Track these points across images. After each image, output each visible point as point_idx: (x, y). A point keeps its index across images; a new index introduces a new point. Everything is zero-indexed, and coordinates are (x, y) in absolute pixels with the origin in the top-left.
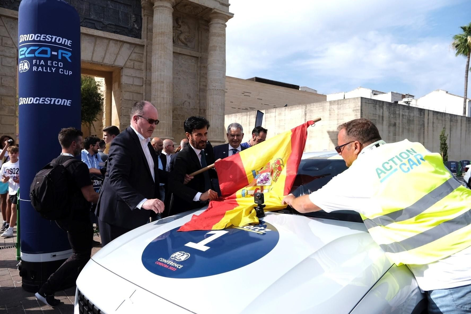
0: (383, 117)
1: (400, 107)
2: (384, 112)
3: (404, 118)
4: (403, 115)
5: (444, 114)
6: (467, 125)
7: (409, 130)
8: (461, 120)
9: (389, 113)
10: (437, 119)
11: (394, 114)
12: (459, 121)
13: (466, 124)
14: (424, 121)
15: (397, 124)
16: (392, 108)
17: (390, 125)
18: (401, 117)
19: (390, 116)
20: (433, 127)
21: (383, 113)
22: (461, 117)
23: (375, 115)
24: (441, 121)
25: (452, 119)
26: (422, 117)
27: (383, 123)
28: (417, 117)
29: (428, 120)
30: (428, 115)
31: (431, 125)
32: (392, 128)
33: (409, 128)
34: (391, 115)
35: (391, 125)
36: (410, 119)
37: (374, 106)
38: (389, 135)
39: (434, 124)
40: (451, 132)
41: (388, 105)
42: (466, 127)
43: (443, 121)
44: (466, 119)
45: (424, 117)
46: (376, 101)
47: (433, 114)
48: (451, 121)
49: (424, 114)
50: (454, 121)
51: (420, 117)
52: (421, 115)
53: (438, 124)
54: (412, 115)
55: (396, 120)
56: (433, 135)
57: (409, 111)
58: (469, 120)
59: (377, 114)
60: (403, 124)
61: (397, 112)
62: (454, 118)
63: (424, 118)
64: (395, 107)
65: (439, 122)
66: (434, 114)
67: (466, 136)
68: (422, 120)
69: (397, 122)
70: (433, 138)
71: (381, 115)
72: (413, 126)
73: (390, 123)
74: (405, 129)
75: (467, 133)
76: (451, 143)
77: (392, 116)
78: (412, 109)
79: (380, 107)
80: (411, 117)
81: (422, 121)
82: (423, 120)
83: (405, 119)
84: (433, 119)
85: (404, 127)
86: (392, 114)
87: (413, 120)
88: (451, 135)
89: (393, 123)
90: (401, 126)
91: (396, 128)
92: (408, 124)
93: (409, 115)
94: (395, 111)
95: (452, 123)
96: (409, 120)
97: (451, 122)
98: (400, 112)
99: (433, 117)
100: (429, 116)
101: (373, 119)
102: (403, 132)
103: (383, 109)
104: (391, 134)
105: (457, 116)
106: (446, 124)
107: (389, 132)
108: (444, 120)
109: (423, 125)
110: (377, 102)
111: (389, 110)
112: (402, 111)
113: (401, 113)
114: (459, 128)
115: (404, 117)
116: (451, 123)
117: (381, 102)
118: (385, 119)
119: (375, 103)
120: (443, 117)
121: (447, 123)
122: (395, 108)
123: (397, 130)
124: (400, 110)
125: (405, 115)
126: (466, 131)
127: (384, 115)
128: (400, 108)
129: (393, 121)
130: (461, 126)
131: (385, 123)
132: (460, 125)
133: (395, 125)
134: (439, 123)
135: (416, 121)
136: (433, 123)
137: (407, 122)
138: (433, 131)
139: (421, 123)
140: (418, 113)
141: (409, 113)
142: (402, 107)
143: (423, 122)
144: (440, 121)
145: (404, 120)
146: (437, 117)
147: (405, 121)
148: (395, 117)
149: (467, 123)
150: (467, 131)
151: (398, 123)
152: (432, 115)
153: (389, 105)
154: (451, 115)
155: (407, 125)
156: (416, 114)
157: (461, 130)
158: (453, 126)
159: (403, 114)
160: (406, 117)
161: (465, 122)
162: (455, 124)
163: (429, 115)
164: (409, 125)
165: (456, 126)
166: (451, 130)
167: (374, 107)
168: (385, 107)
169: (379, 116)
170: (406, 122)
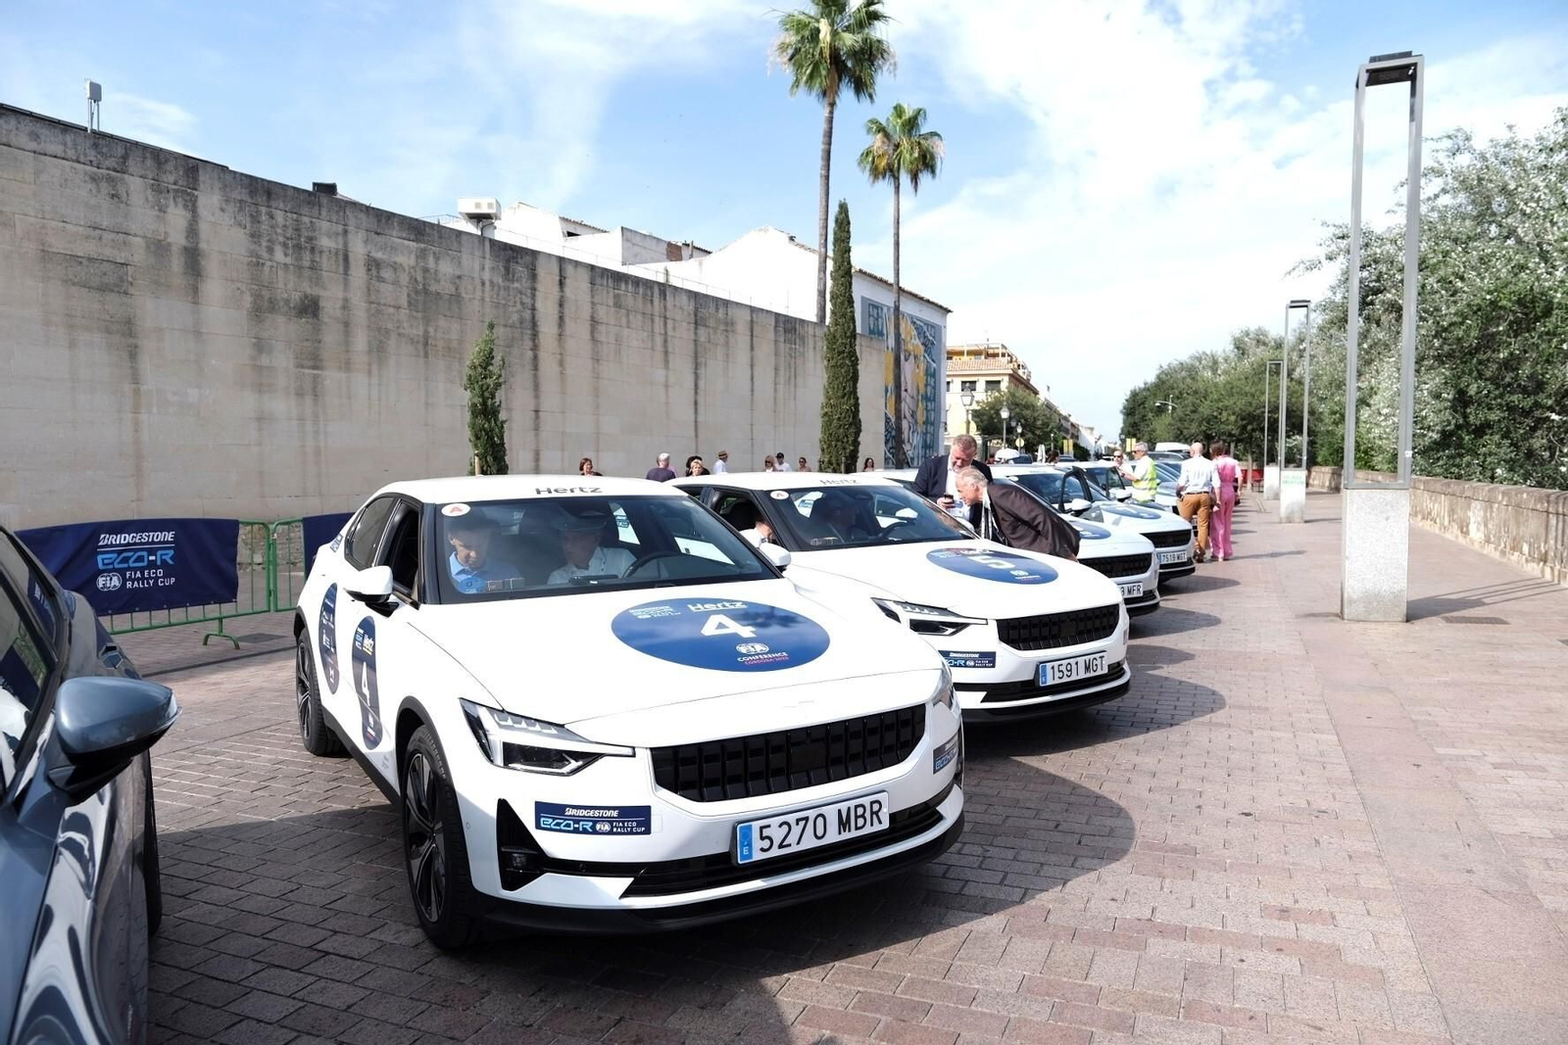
0: (193, 257)
1: (345, 217)
2: (204, 228)
3: (380, 279)
4: (373, 265)
5: (656, 291)
6: (782, 345)
7: (426, 344)
8: (752, 321)
9: (255, 236)
10: (618, 305)
11: (298, 247)
12: (742, 328)
13: (776, 341)
14: (534, 309)
15: (330, 307)
16: (280, 216)
17: (262, 308)
18: (358, 273)
19: (265, 255)
20: (593, 339)
21: (192, 231)
22: (748, 312)
23: (107, 236)
24: (640, 317)
25: (700, 315)
26: (516, 285)
27: (194, 292)
28: (483, 284)
29: (561, 305)
30: (561, 284)
31: (577, 329)
32: (284, 329)
33: (426, 332)
34: (270, 250)
35: (273, 306)
36: (433, 288)
37: (94, 179)
38: (264, 360)
39: (602, 328)
40: (702, 371)
41: (240, 194)
42: (776, 354)
43: (652, 321)
44: (777, 321)
45: (534, 289)
46: (120, 151)
47: (592, 283)
48: (696, 323)
49: (534, 277)
50: (712, 323)
51: (507, 289)
52: (508, 275)
53: (626, 332)
54: (446, 268)
55: (317, 281)
56: (597, 377)
57: (423, 246)
58: (789, 326)
59: (133, 228)
60: (379, 312)
61: (325, 242)
62: (712, 310)
63: (533, 297)
64: (305, 210)
65: (628, 322)
66: (598, 281)
67: (776, 390)
68: (522, 303)
69: (331, 297)
70: (596, 392)
71: (177, 238)
72: (455, 326)
73: (266, 293)
74: (393, 337)
75: (782, 379)
76: (701, 419)
77: (279, 255)
78: (440, 237)
79: (158, 188)
80: (438, 281)
81: (519, 306)
82: (528, 301)
83: (396, 283)
84: (593, 303)
85: (390, 326)
86: (285, 245)
87: (456, 298)
88: (701, 384)
89: (296, 297)
90: (360, 313)
91: (317, 330)
92: (420, 315)
93: (426, 270)
94: (305, 233)
95: (702, 331)
96: (426, 291)
97: (696, 329)
98: (346, 244)
99: (592, 296)
100: (568, 290)
101: (90, 259)
102: (378, 350)
103: (192, 206)
104: (282, 360)
105: (727, 303)
106: (670, 333)
107: (260, 346)
108: (656, 313)
109: (528, 325)
110: (125, 158)
111: (255, 219)
112: (366, 242)
113: (358, 248)
114: (742, 356)
115: (387, 274)
116: (696, 334)
117: (170, 166)
118: (212, 266)
119: (111, 162)
120: (652, 301)
121: (674, 329)
122: (306, 220)
123: (331, 336)
124: (346, 232)
125: (395, 267)
126: (776, 369)
127: (203, 245)
128: (352, 222)
129: (289, 287)
130: (752, 348)
131: (214, 288)
132: (749, 348)
133: (309, 308)
134: (628, 327)
135: (477, 303)
136: (594, 322)
137: (410, 303)
138: (596, 360)
139: (515, 317)
140: (488, 264)
141: (422, 255)
142: (362, 216)
143: (529, 312)
144: (637, 320)
145: (386, 289)
146: (617, 297)
147: (398, 294)
148: (307, 264)
149: (782, 339)
150: (782, 372)
151: (339, 304)
152: (585, 285)
153: (252, 193)
154: (695, 296)
155: (411, 317)
156: (477, 267)
157: (752, 366)
158: (708, 345)
159: (379, 255)
160: (404, 279)
161: (771, 335)
162: (721, 339)
163: (568, 281)
164: (427, 321)
165: (727, 344)
166: (701, 360)
167: (104, 185)
168: (209, 200)
169: (159, 248)
170: (404, 301)
